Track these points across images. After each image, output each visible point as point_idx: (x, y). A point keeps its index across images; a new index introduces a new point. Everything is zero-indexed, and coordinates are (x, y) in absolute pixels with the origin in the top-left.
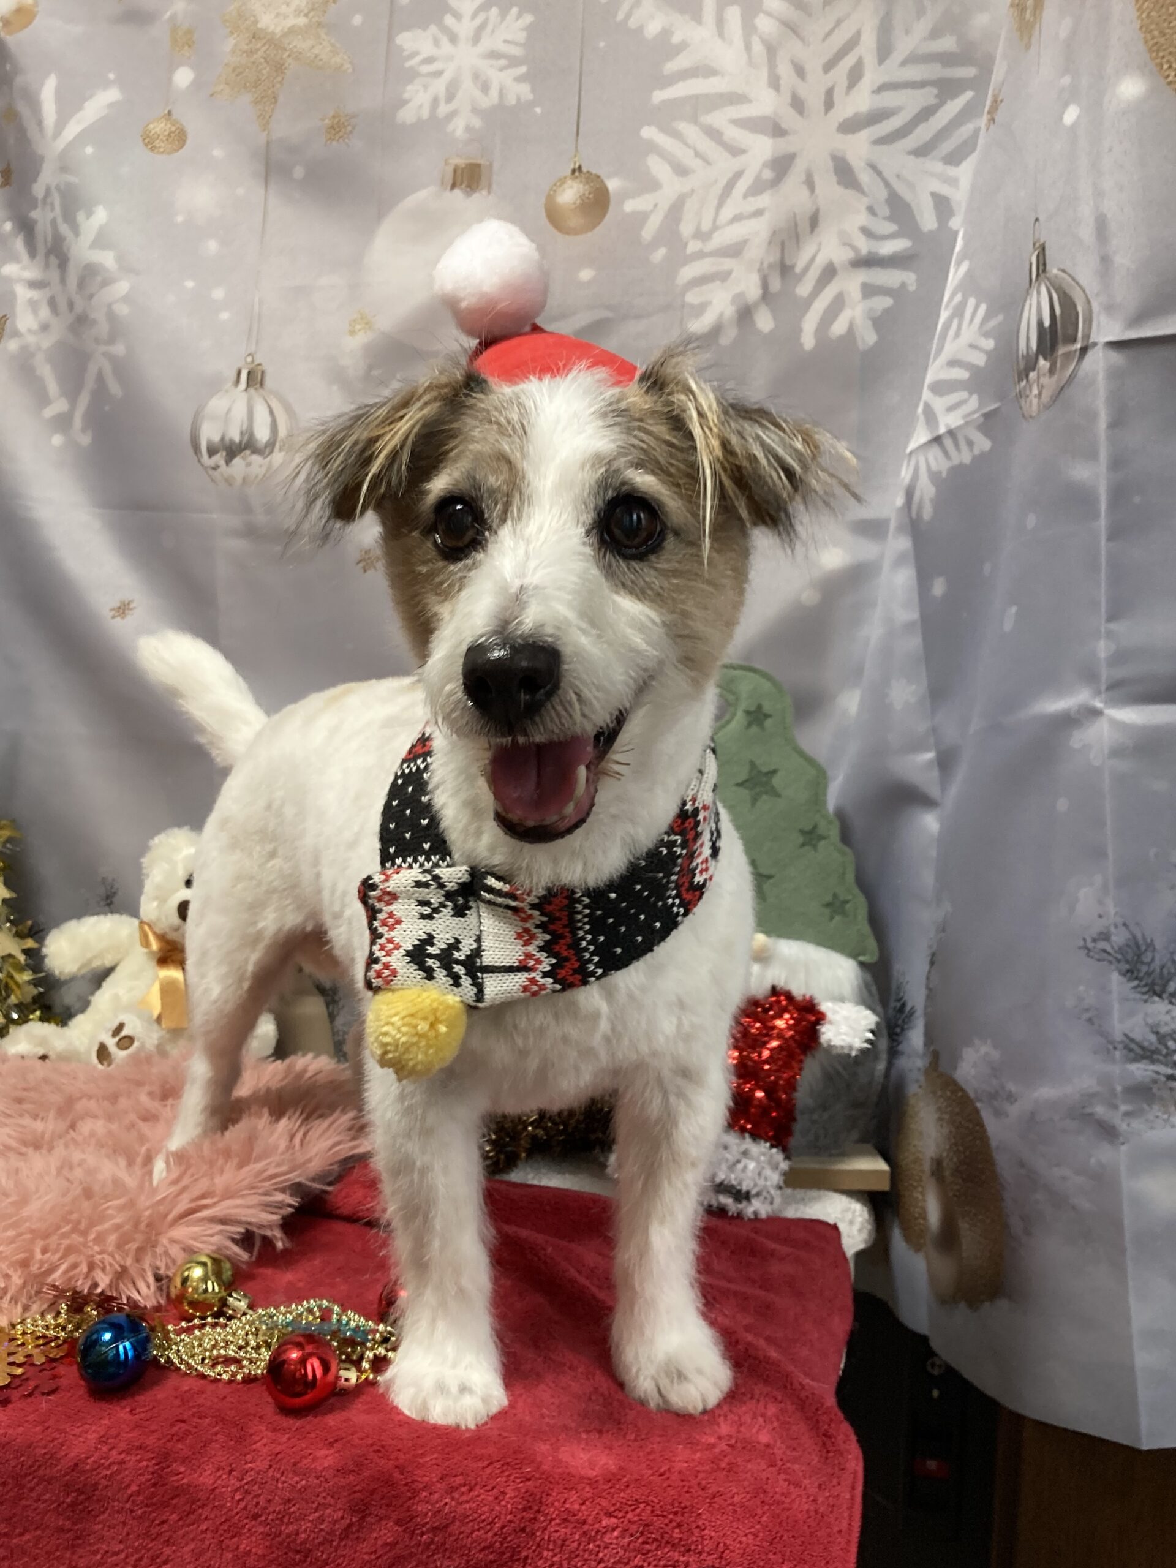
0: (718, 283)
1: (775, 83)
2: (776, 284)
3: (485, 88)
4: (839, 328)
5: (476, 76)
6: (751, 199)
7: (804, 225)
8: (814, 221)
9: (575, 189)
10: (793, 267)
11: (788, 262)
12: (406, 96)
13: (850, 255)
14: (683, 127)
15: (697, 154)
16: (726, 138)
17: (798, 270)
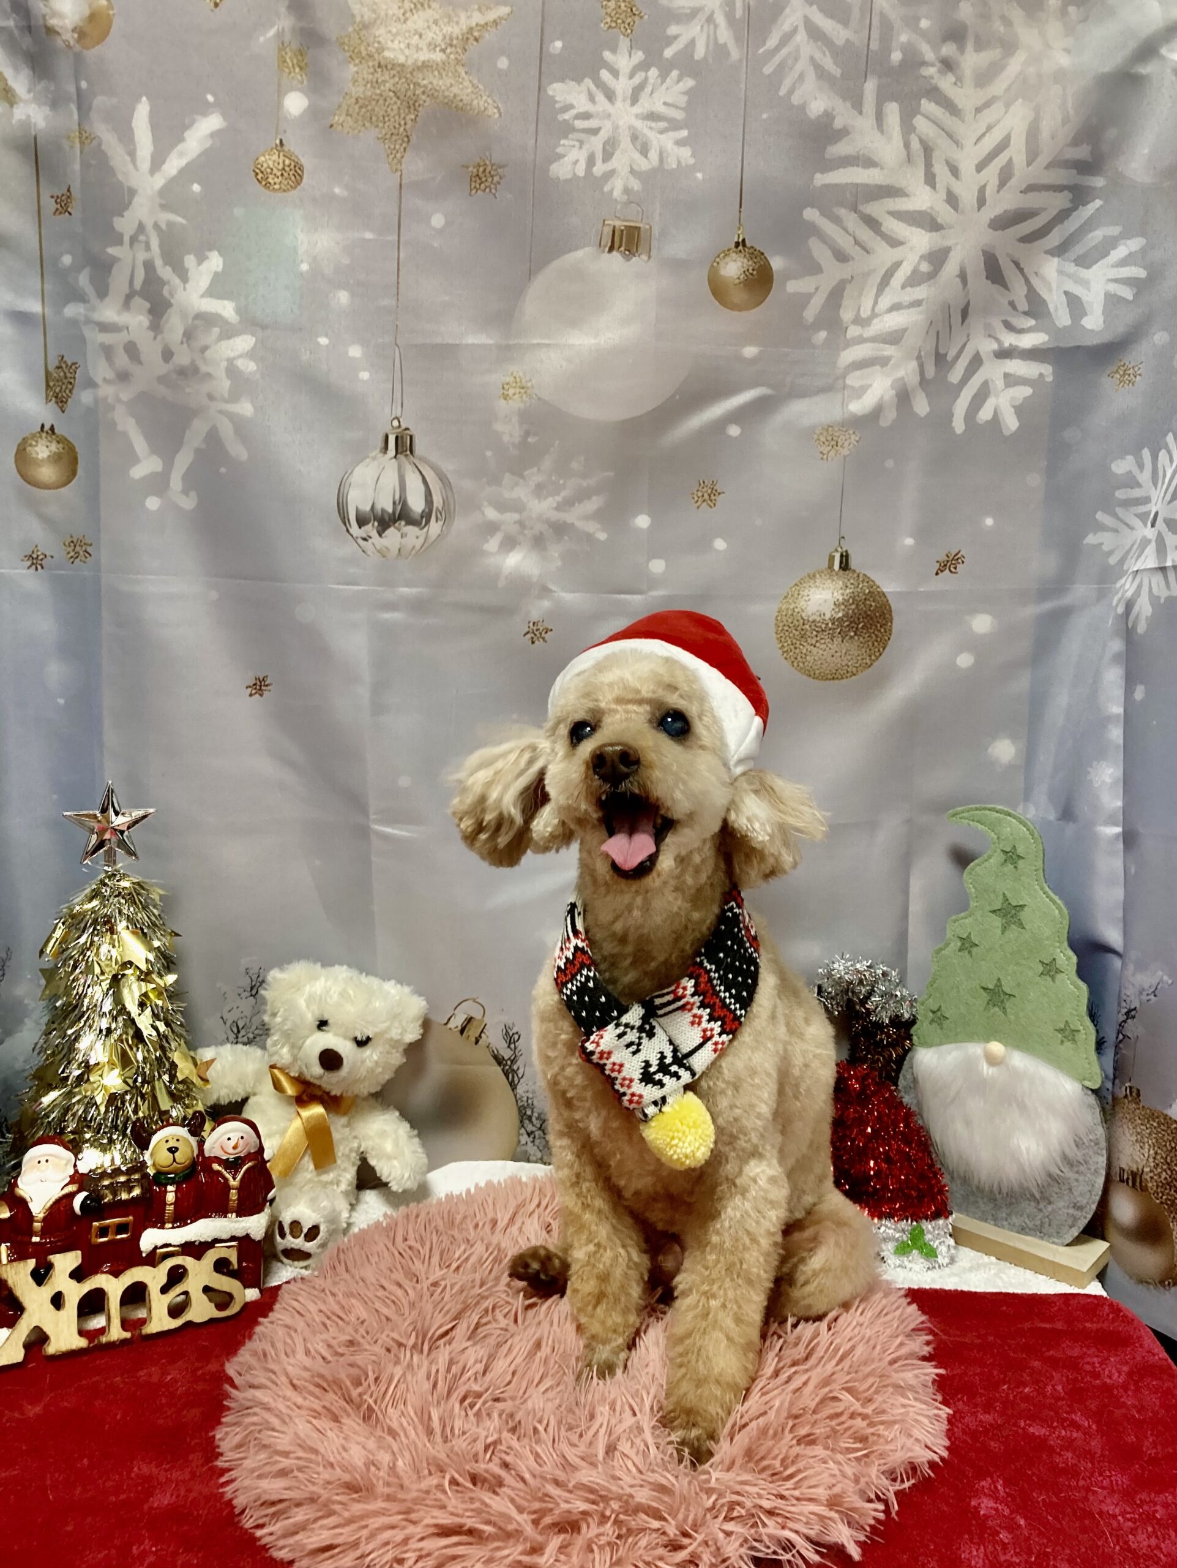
0: (878, 367)
1: (930, 180)
2: (930, 371)
3: (644, 151)
4: (985, 414)
5: (634, 138)
6: (909, 289)
7: (957, 318)
8: (965, 313)
9: (739, 264)
10: (946, 355)
11: (942, 351)
12: (560, 150)
13: (995, 346)
14: (842, 212)
15: (857, 242)
16: (883, 229)
17: (949, 358)
